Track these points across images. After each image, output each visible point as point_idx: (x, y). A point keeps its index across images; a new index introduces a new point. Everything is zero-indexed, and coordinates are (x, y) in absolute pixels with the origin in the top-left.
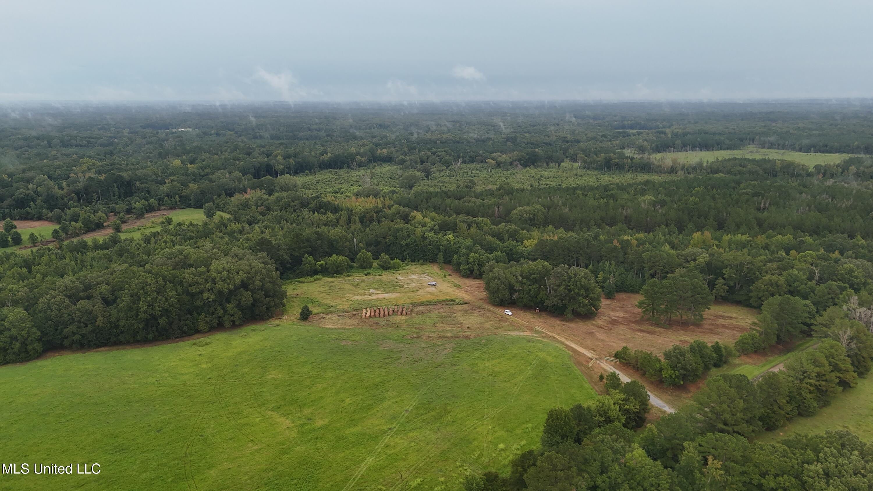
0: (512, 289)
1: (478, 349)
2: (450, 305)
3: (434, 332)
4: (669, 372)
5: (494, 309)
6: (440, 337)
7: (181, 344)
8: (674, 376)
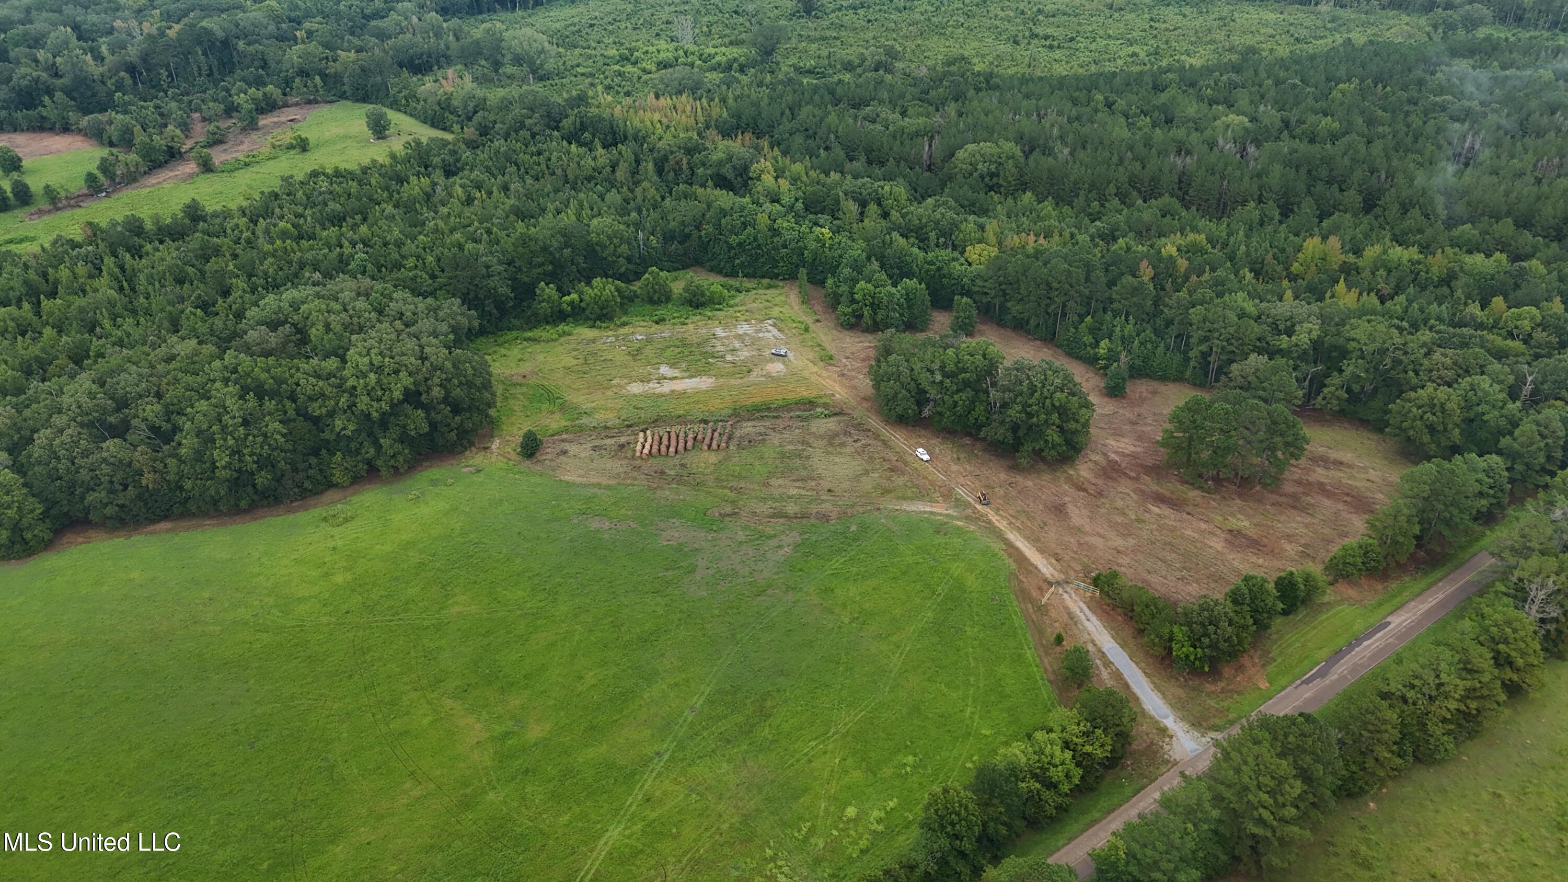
1: (839, 551)
2: (806, 419)
3: (764, 500)
5: (884, 430)
6: (773, 516)
7: (302, 517)
8: (1192, 658)
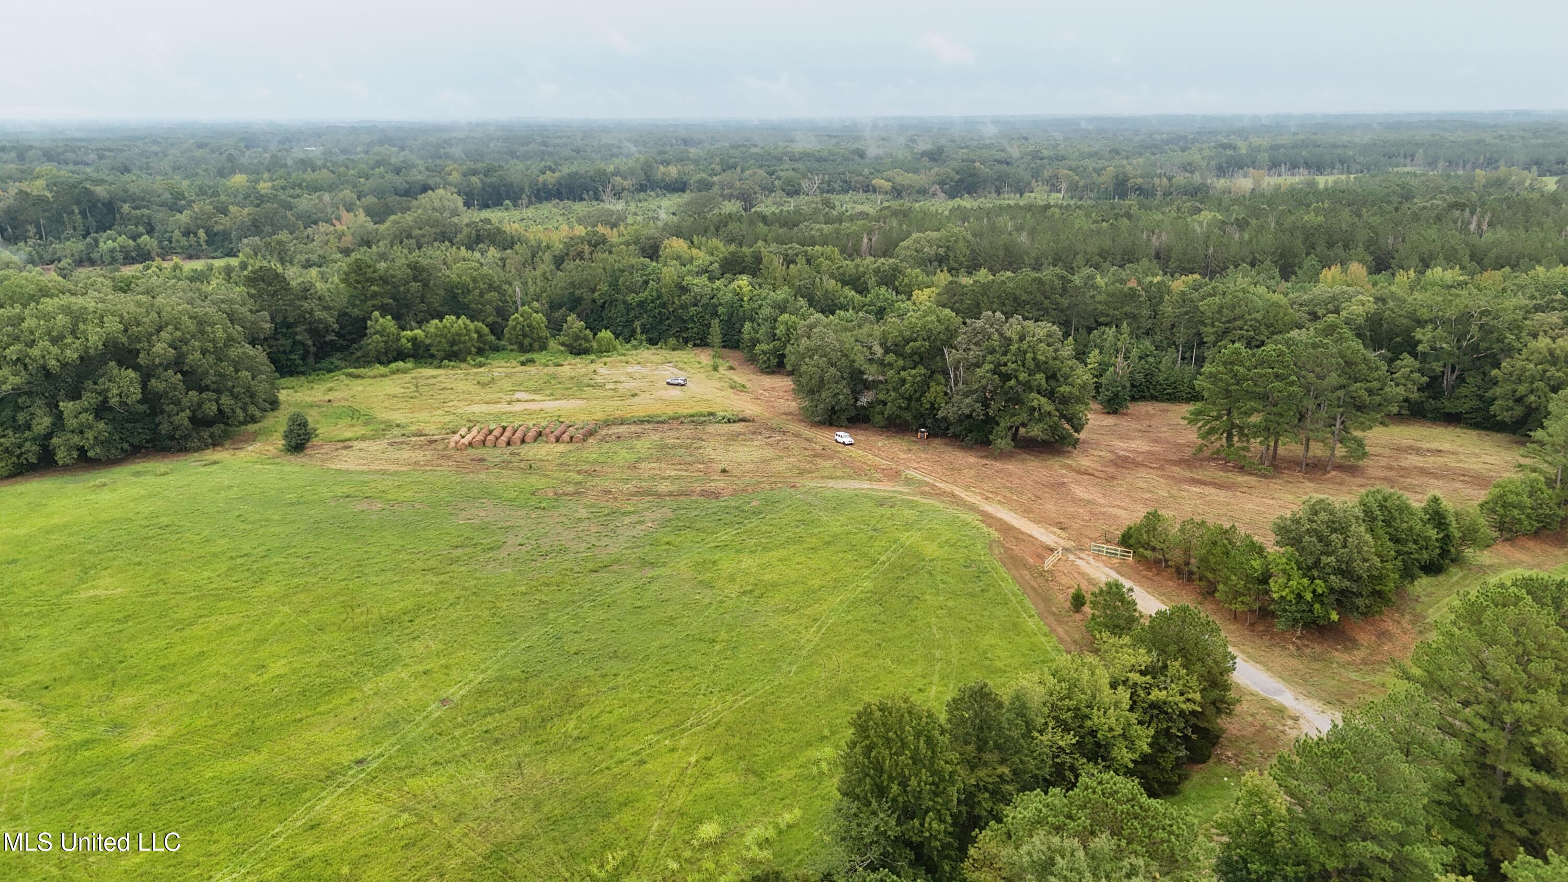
0: (858, 382)
1: (730, 524)
2: (701, 423)
3: (626, 481)
4: (1293, 583)
5: (808, 432)
6: (636, 494)
8: (1309, 596)
